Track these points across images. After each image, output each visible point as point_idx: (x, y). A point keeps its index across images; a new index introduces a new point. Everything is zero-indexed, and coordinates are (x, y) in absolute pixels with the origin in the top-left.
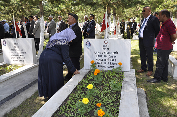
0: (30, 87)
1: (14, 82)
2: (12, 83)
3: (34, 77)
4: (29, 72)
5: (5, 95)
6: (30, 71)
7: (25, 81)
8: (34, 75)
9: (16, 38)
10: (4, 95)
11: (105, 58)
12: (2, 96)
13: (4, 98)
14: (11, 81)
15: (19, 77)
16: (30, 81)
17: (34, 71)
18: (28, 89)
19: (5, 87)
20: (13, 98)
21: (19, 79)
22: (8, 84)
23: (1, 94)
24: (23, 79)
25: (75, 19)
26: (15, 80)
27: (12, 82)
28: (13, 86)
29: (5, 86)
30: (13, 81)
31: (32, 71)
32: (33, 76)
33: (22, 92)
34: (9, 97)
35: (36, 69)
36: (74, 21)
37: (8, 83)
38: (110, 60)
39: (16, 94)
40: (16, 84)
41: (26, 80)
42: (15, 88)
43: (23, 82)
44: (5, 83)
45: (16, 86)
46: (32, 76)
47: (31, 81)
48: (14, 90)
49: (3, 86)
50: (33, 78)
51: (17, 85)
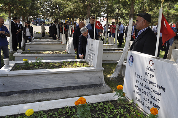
0: (82, 89)
1: (66, 78)
2: (62, 78)
3: (91, 80)
4: (85, 74)
5: (52, 85)
6: (88, 74)
7: (77, 81)
8: (91, 79)
10: (51, 85)
12: (49, 85)
13: (50, 87)
14: (62, 76)
15: (71, 75)
16: (83, 83)
17: (92, 75)
18: (78, 90)
19: (54, 79)
20: (59, 91)
21: (71, 77)
22: (58, 78)
23: (49, 83)
24: (76, 79)
26: (67, 76)
27: (63, 77)
28: (62, 80)
29: (55, 78)
30: (65, 77)
31: (91, 75)
32: (89, 79)
33: (70, 90)
34: (56, 89)
35: (97, 74)
37: (58, 77)
38: (152, 97)
39: (63, 89)
40: (67, 80)
41: (79, 80)
42: (65, 83)
43: (75, 81)
44: (56, 75)
45: (65, 82)
46: (88, 79)
47: (85, 84)
48: (63, 85)
49: (53, 78)
50: (88, 81)
51: (67, 82)
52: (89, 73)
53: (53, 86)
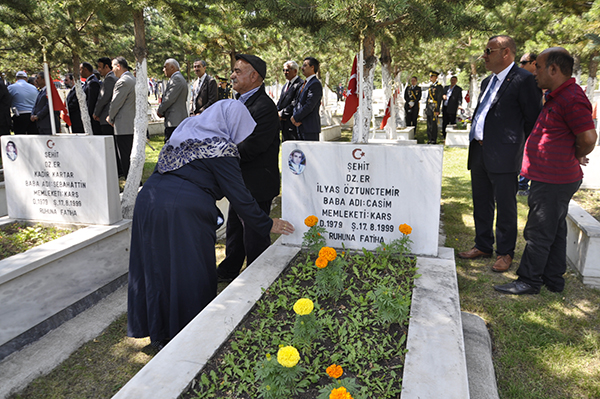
0: (96, 302)
1: (43, 284)
2: (34, 290)
3: (110, 267)
4: (93, 252)
5: (9, 330)
6: (98, 249)
7: (78, 282)
8: (109, 263)
9: (51, 134)
10: (5, 328)
11: (353, 208)
13: (5, 339)
14: (31, 283)
15: (57, 269)
16: (95, 283)
17: (109, 248)
18: (88, 311)
19: (10, 302)
20: (37, 339)
21: (59, 276)
22: (22, 293)
24: (73, 277)
25: (257, 74)
26: (47, 277)
27: (34, 286)
28: (36, 298)
29: (11, 297)
30: (39, 282)
31: (105, 250)
32: (106, 265)
33: (67, 320)
34: (25, 337)
35: (118, 242)
36: (253, 80)
37: (21, 289)
38: (372, 215)
39: (46, 326)
40: (48, 291)
41: (81, 278)
42: (45, 306)
43: (72, 285)
44: (11, 287)
45: (46, 300)
46: (102, 264)
47: (99, 283)
48: (42, 313)
49: (5, 300)
50: (105, 272)
51: (52, 297)
52: (100, 245)
53: (13, 333)
